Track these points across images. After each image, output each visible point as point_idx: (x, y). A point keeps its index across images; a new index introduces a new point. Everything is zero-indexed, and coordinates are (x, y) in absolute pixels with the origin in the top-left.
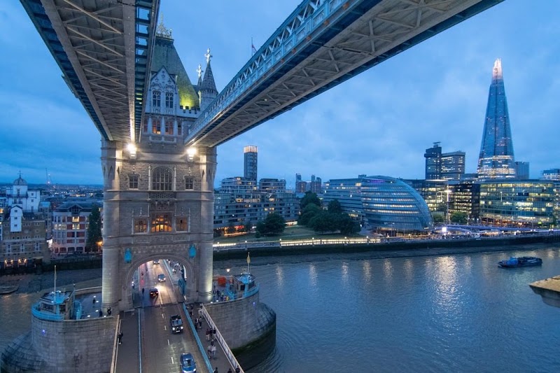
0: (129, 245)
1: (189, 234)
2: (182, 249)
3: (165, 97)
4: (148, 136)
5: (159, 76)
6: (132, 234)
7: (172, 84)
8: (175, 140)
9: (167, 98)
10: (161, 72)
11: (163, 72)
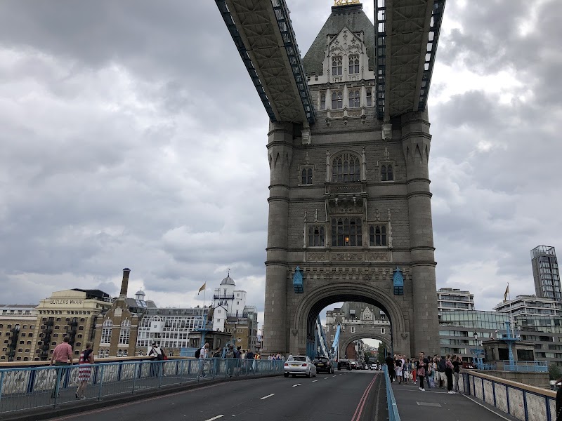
0: (300, 263)
1: (390, 250)
2: (381, 277)
3: (348, 60)
4: (326, 113)
5: (340, 38)
6: (305, 247)
7: (357, 42)
8: (363, 111)
9: (351, 62)
10: (342, 32)
11: (345, 32)
